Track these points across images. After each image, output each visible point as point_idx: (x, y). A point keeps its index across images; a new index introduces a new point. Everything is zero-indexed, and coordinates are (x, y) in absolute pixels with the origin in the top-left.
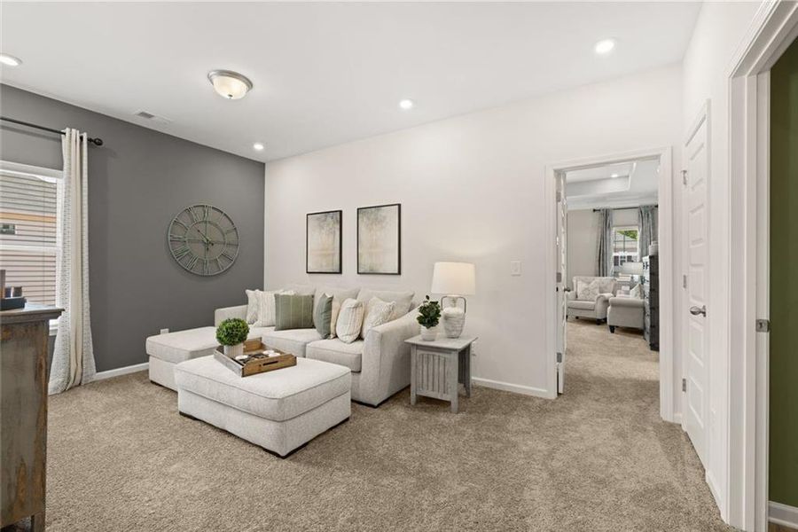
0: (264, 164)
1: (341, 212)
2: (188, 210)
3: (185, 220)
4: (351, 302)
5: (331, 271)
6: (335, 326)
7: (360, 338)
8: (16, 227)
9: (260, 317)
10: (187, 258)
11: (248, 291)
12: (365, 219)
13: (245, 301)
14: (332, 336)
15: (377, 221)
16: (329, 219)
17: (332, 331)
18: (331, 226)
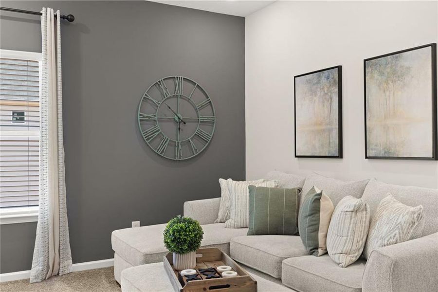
0: (244, 18)
1: (340, 68)
2: (158, 84)
3: (155, 96)
4: (349, 202)
5: (327, 155)
6: (326, 236)
7: (362, 259)
8: (26, 114)
9: (232, 215)
10: (158, 140)
11: (221, 181)
12: (376, 75)
13: (216, 192)
14: (320, 251)
15: (397, 76)
16: (324, 80)
17: (321, 243)
18: (326, 89)
